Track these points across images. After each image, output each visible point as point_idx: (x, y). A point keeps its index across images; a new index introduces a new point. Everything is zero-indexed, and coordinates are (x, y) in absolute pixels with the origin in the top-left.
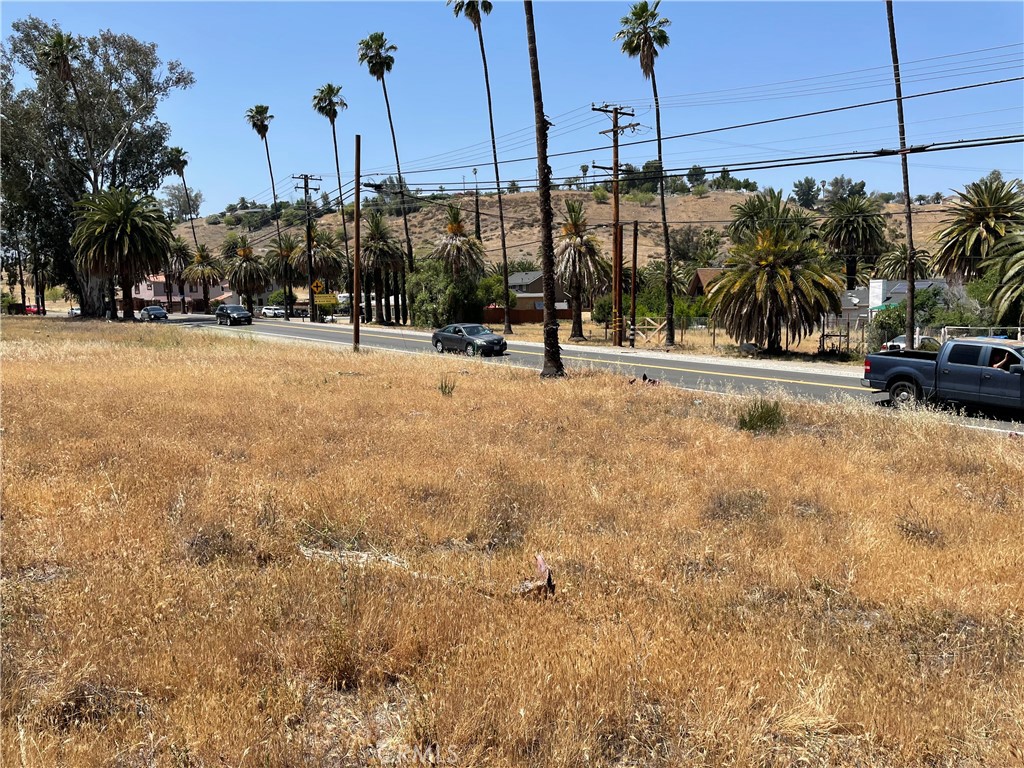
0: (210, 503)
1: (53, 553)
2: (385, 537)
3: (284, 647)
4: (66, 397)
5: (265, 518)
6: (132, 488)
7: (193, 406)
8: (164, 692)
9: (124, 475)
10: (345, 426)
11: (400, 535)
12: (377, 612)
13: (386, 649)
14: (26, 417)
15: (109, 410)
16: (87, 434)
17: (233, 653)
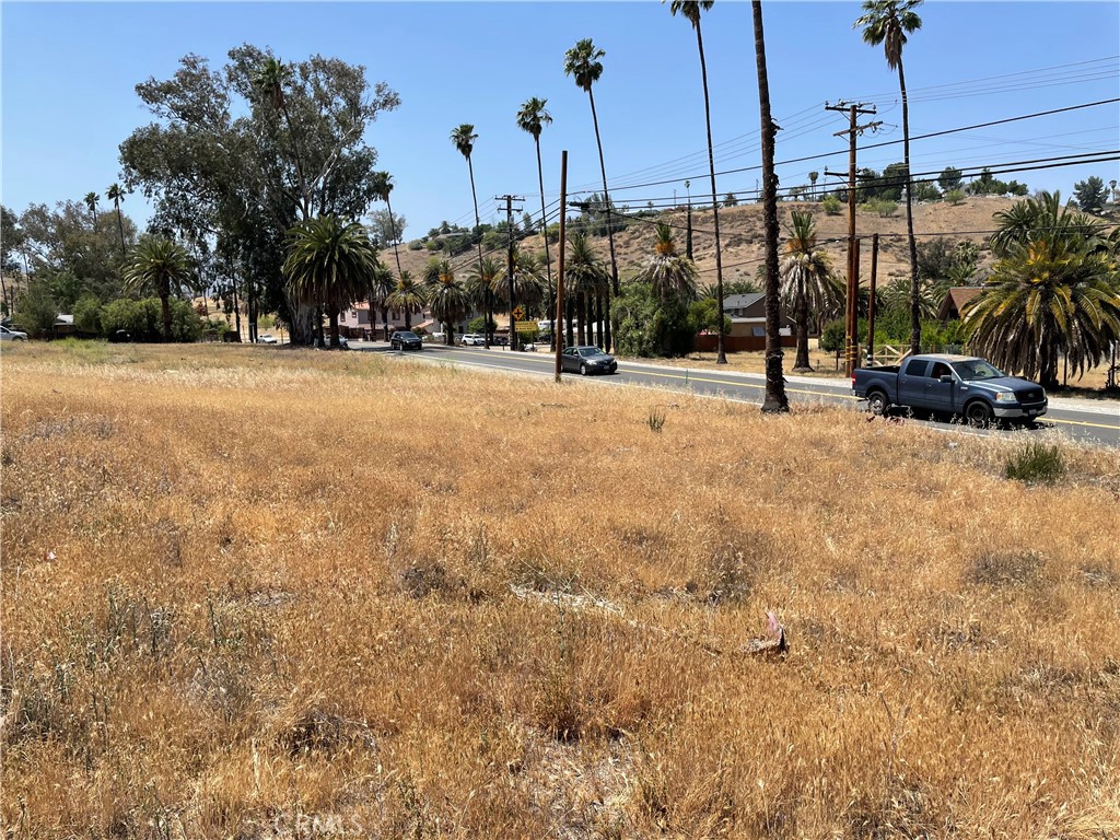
0: (422, 536)
1: (278, 579)
2: (599, 581)
3: (503, 689)
4: (282, 425)
5: (476, 554)
6: (347, 518)
7: (401, 436)
8: (387, 725)
9: (340, 503)
10: (550, 461)
11: (613, 579)
12: (597, 661)
13: (606, 702)
14: (248, 444)
15: (322, 438)
16: (303, 461)
17: (453, 692)
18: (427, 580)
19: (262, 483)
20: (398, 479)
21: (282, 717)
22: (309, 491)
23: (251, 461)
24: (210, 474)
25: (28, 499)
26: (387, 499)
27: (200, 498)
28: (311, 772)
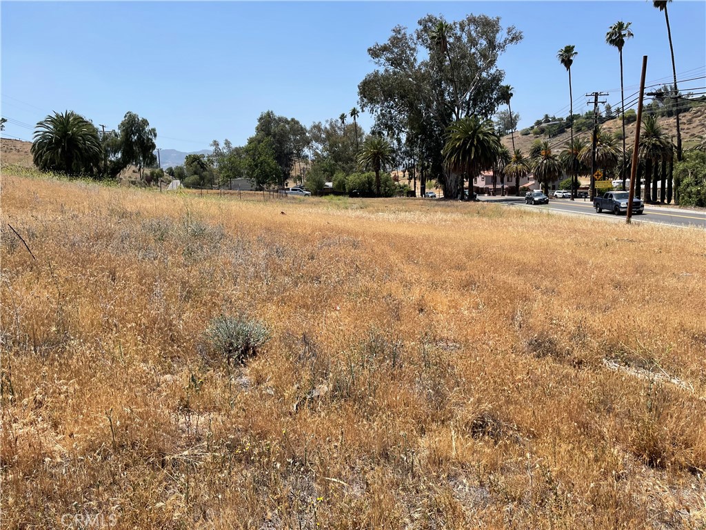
0: (538, 319)
1: (452, 335)
4: (444, 246)
6: (489, 303)
7: (517, 256)
8: (529, 431)
9: (485, 294)
14: (428, 255)
15: (468, 254)
16: (460, 267)
17: (571, 419)
18: (542, 347)
19: (437, 279)
20: (518, 283)
21: (466, 413)
22: (467, 285)
23: (431, 267)
24: (409, 271)
25: (323, 278)
26: (513, 295)
27: (408, 285)
28: (486, 449)
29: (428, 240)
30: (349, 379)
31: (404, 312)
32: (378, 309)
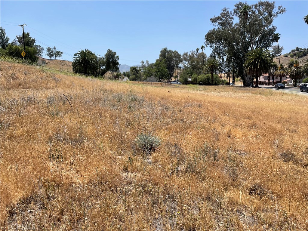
0: (287, 144)
1: (243, 149)
6: (262, 135)
7: (278, 114)
8: (278, 195)
9: (260, 131)
14: (234, 112)
15: (254, 112)
16: (249, 118)
17: (299, 191)
18: (288, 157)
19: (238, 123)
20: (278, 126)
21: (247, 184)
22: (252, 126)
23: (235, 117)
25: (185, 120)
26: (275, 132)
27: (223, 125)
28: (255, 200)
29: (234, 105)
30: (194, 164)
31: (221, 137)
32: (209, 135)
